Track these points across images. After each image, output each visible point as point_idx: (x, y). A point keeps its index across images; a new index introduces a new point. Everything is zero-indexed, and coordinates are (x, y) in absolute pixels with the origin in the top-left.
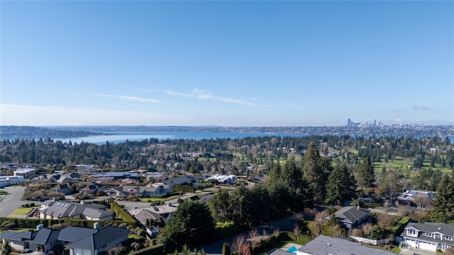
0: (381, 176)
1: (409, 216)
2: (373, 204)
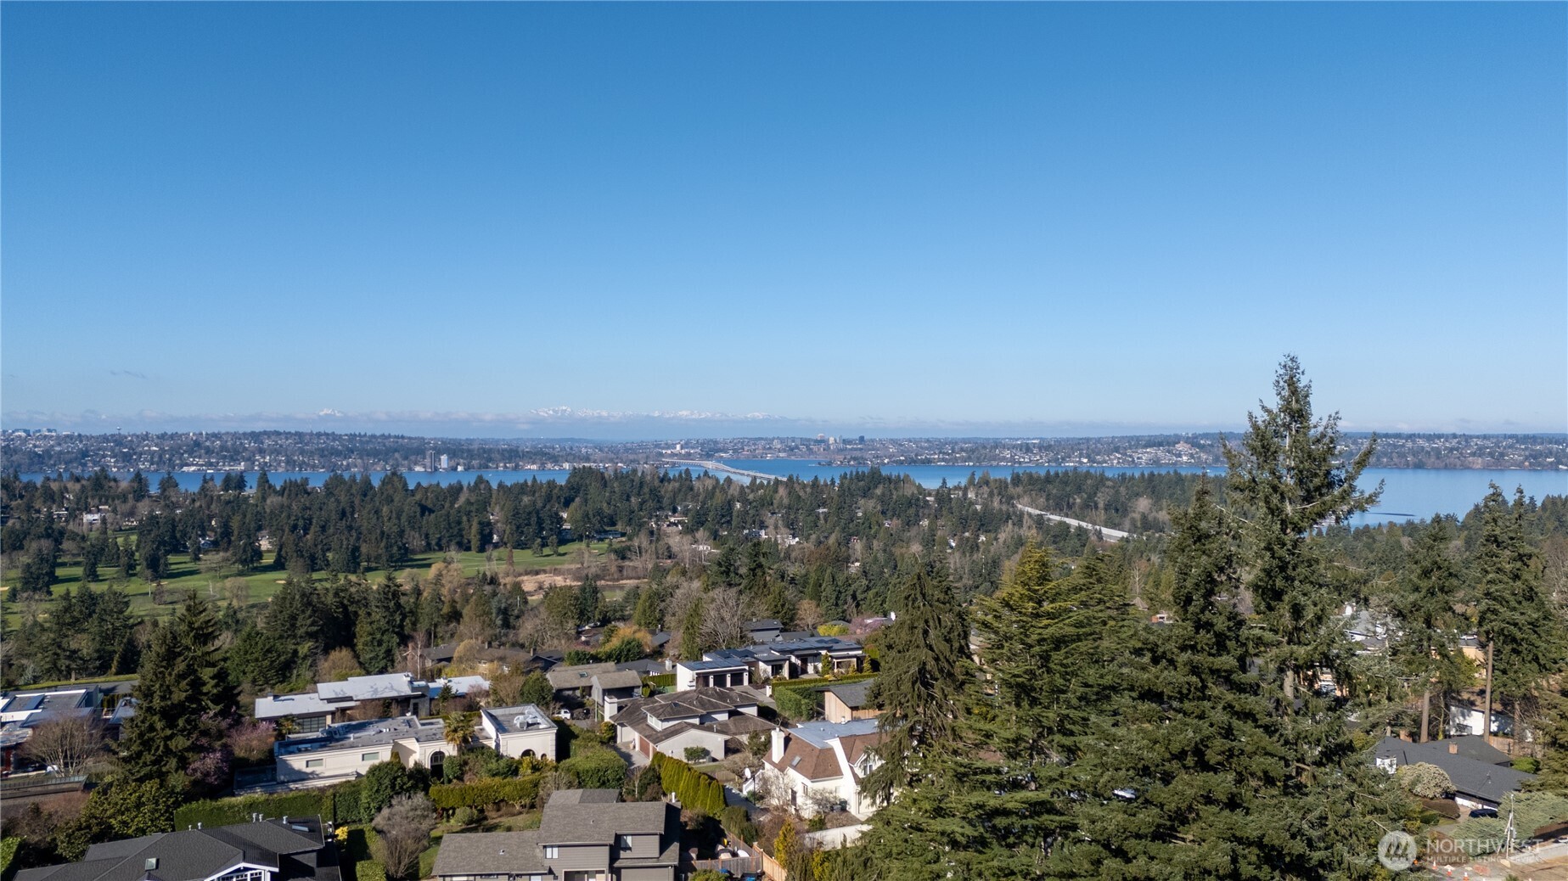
1: (16, 836)
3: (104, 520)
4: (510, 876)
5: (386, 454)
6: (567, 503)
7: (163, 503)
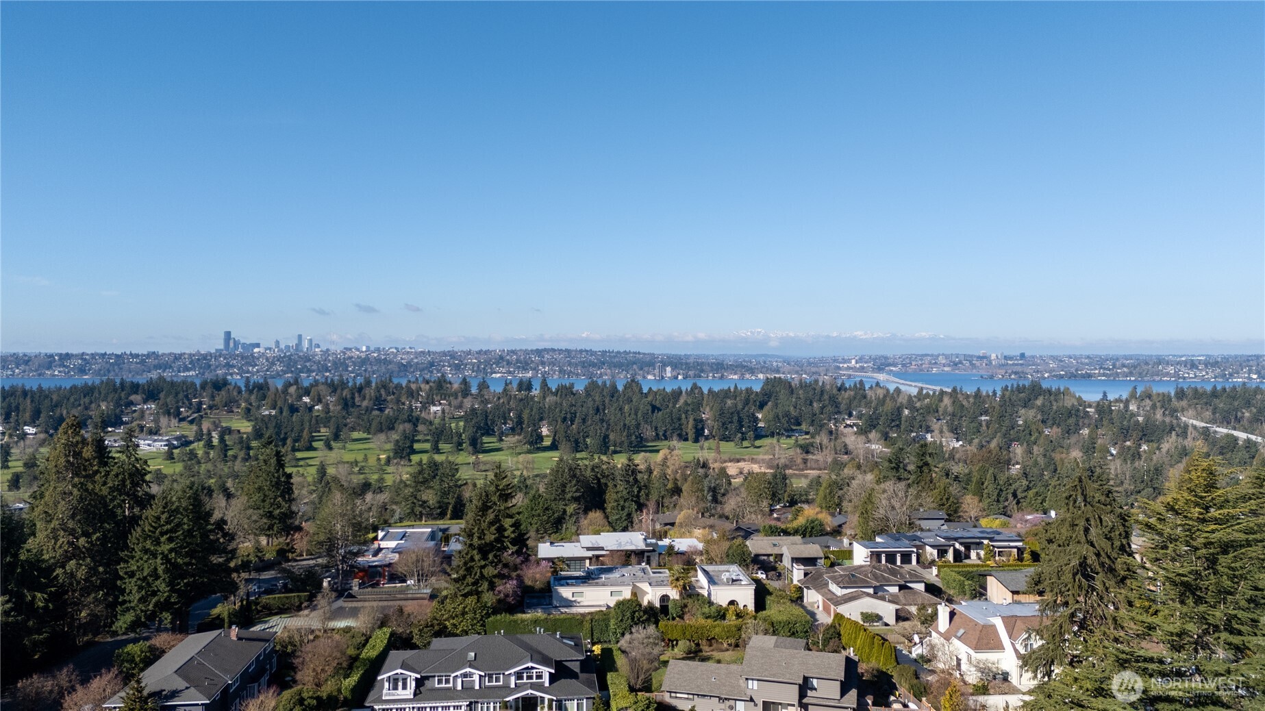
0: (314, 491)
2: (287, 598)
3: (443, 411)
4: (720, 698)
6: (761, 406)
7: (479, 399)
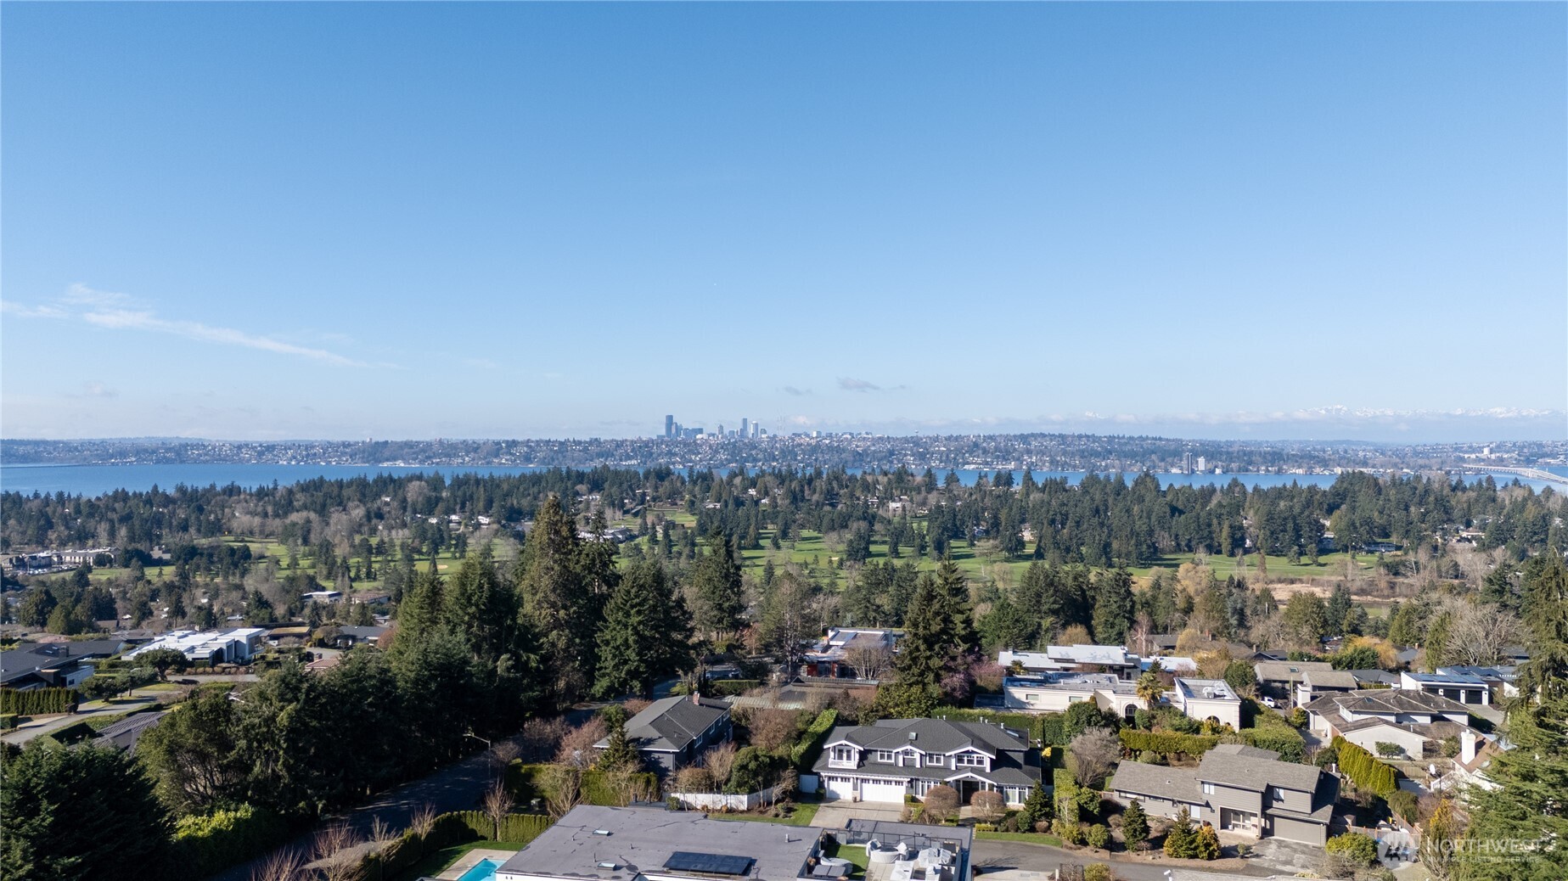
1: (835, 709)
2: (739, 683)
3: (904, 508)
4: (1173, 800)
5: (1144, 456)
6: (1331, 510)
7: (947, 495)
